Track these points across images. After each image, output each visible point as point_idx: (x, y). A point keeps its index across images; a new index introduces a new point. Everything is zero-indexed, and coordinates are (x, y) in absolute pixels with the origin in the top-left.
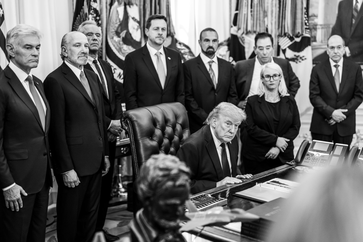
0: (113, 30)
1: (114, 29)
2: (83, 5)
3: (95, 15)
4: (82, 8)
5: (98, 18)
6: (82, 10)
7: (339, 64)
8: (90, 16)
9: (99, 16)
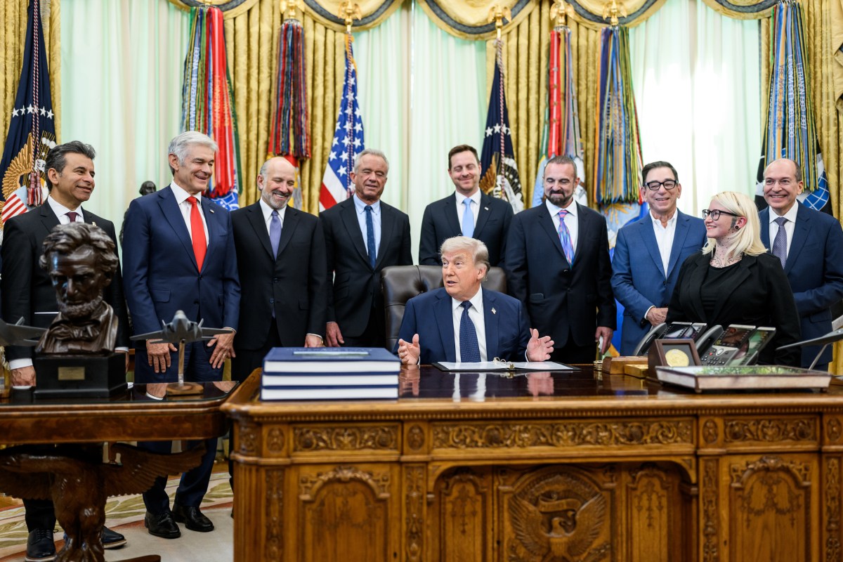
0: (539, 197)
1: (539, 195)
2: (491, 163)
3: (511, 177)
4: (489, 167)
5: (516, 181)
6: (489, 170)
7: (786, 216)
8: (499, 177)
9: (518, 178)
